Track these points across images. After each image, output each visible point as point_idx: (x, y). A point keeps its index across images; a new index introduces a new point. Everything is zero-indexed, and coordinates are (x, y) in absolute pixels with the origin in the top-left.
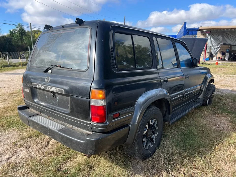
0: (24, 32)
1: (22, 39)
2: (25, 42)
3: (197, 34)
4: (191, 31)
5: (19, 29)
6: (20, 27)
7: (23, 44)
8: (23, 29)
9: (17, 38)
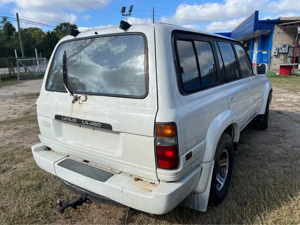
0: (11, 30)
1: (9, 39)
2: (14, 43)
3: (274, 29)
4: (265, 24)
5: (5, 25)
6: (6, 22)
7: (11, 47)
8: (11, 25)
9: (3, 38)
